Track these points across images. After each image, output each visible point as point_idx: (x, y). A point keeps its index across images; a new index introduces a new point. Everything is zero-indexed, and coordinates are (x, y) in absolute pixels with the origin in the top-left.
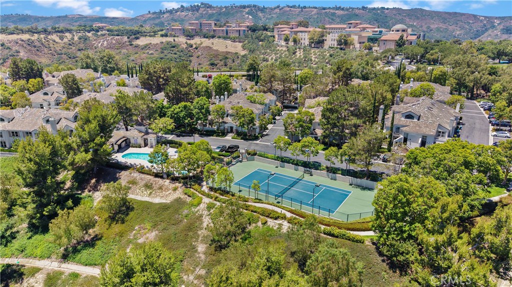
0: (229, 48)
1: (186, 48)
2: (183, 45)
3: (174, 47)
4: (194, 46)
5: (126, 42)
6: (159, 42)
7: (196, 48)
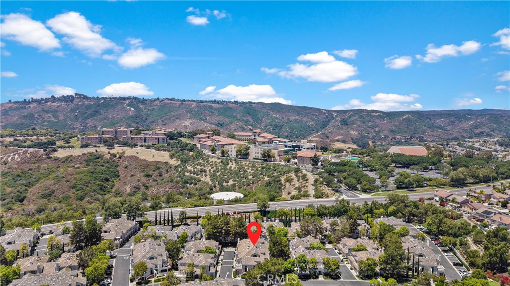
0: (155, 156)
1: (110, 158)
2: (106, 156)
3: (98, 158)
4: (118, 156)
5: (42, 155)
6: (81, 154)
7: (120, 158)
